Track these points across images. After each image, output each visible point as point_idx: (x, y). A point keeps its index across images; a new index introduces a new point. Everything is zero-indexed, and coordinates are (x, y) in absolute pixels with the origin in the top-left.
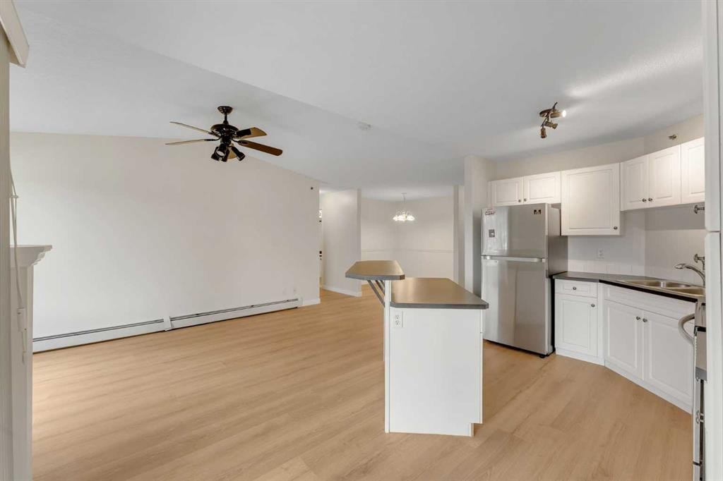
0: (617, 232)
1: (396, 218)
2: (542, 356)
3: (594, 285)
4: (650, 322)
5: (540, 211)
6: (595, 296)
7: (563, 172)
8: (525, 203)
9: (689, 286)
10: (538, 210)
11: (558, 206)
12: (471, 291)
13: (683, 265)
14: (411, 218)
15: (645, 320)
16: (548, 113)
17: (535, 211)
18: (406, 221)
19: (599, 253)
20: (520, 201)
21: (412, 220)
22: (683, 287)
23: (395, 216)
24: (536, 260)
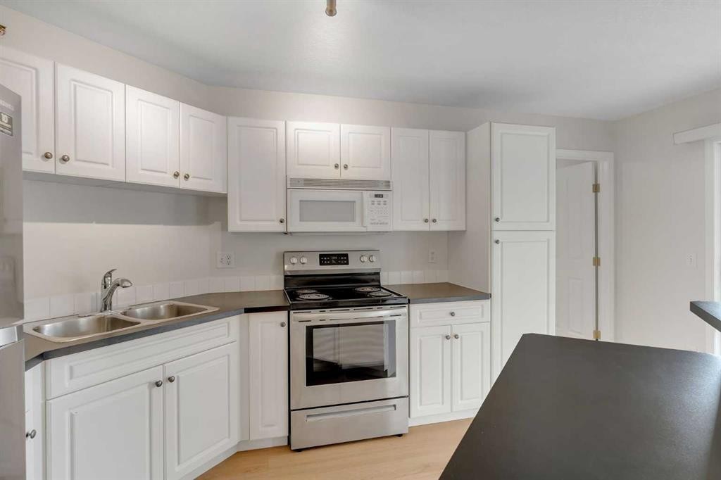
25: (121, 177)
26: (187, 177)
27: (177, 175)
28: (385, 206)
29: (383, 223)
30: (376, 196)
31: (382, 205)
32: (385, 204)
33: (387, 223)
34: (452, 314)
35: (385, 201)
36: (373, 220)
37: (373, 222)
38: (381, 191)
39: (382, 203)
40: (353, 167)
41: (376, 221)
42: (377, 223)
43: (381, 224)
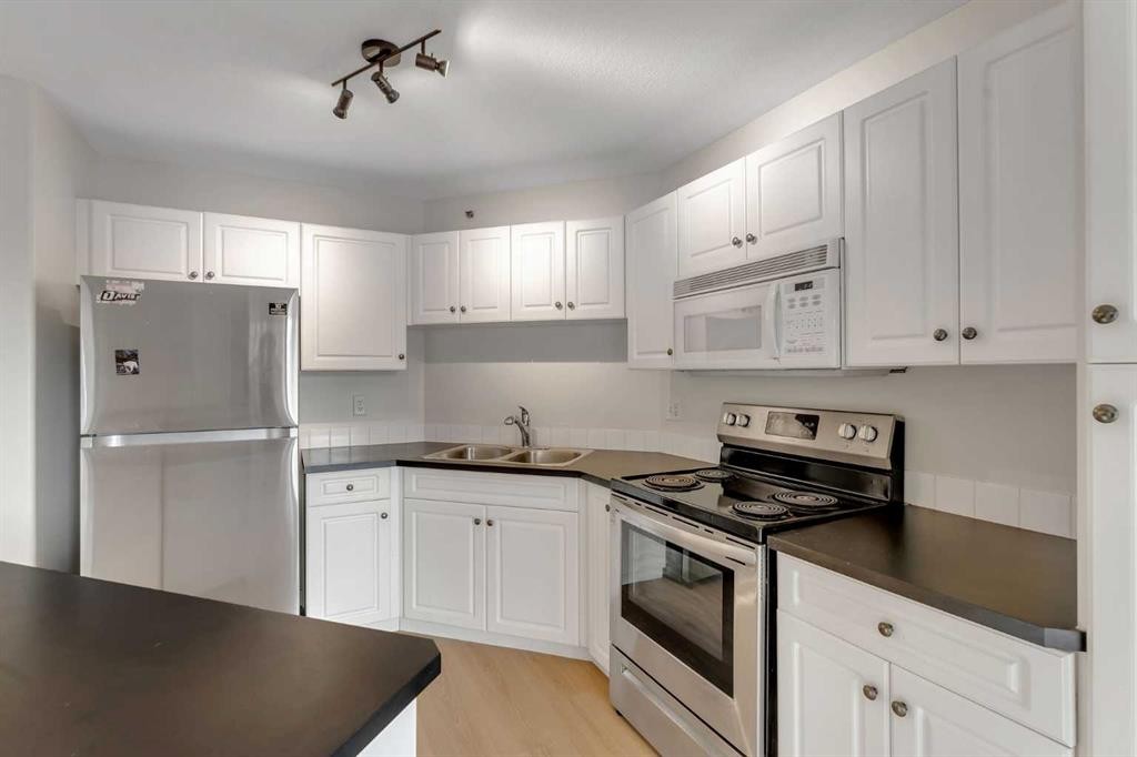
0: (402, 365)
3: (385, 473)
4: (497, 524)
5: (283, 307)
6: (387, 496)
7: (306, 227)
9: (510, 450)
10: (280, 305)
13: (512, 418)
15: (490, 524)
16: (386, 53)
17: (272, 306)
19: (357, 406)
20: (193, 276)
22: (504, 455)
25: (506, 318)
26: (571, 306)
27: (559, 306)
28: (816, 308)
29: (814, 349)
30: (799, 287)
31: (810, 307)
32: (816, 303)
33: (820, 349)
34: (885, 629)
35: (816, 297)
36: (793, 343)
37: (791, 346)
38: (808, 272)
39: (810, 301)
40: (767, 233)
41: (796, 344)
42: (801, 350)
43: (807, 350)
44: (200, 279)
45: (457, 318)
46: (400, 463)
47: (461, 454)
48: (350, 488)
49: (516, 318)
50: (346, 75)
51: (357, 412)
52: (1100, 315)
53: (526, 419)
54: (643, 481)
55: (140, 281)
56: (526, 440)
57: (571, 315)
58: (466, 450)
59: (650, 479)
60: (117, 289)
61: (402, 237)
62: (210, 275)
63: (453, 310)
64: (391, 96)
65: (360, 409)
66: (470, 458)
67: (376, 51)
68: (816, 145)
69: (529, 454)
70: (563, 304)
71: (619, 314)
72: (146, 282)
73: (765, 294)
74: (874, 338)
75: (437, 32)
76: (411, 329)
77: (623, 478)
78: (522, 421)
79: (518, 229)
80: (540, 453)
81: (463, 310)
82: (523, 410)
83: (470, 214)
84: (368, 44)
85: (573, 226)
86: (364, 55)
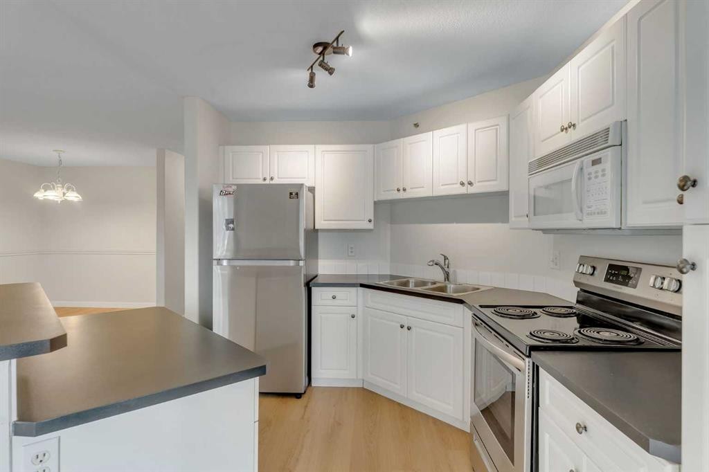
0: (371, 226)
1: (40, 195)
2: (298, 396)
3: (353, 290)
4: (413, 329)
5: (297, 194)
6: (355, 304)
7: (318, 146)
8: (271, 182)
9: (435, 283)
10: (294, 193)
11: (312, 190)
12: (195, 319)
13: (433, 261)
14: (73, 196)
15: (409, 329)
16: (325, 48)
17: (291, 194)
18: (65, 202)
19: (350, 250)
20: (265, 179)
21: (76, 200)
22: (430, 286)
23: (37, 190)
24: (292, 263)
25: (429, 194)
26: (470, 184)
27: (462, 184)
28: (603, 179)
30: (594, 163)
31: (600, 179)
32: (603, 175)
33: (605, 213)
35: (603, 170)
36: (590, 208)
38: (598, 151)
39: (600, 174)
40: (582, 121)
41: (592, 209)
42: (594, 213)
43: (598, 213)
44: (267, 182)
45: (402, 195)
46: (362, 285)
47: (406, 284)
48: (334, 298)
49: (435, 194)
50: (312, 64)
51: (350, 254)
52: (682, 183)
53: (447, 263)
54: (492, 310)
55: (235, 185)
56: (447, 277)
57: (472, 190)
58: (408, 282)
59: (497, 309)
60: (226, 189)
61: (370, 146)
62: (272, 179)
63: (398, 190)
64: (331, 71)
65: (352, 252)
66: (411, 287)
67: (320, 49)
68: (610, 46)
69: (446, 287)
70: (466, 183)
71: (504, 188)
72: (238, 185)
73: (571, 170)
74: (645, 203)
75: (343, 31)
76: (377, 204)
77: (480, 306)
78: (444, 265)
79: (437, 133)
80: (452, 286)
81: (404, 190)
82: (445, 257)
83: (416, 125)
84: (316, 45)
85: (472, 126)
86: (315, 52)
